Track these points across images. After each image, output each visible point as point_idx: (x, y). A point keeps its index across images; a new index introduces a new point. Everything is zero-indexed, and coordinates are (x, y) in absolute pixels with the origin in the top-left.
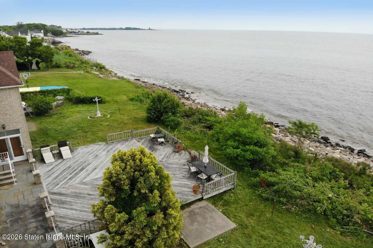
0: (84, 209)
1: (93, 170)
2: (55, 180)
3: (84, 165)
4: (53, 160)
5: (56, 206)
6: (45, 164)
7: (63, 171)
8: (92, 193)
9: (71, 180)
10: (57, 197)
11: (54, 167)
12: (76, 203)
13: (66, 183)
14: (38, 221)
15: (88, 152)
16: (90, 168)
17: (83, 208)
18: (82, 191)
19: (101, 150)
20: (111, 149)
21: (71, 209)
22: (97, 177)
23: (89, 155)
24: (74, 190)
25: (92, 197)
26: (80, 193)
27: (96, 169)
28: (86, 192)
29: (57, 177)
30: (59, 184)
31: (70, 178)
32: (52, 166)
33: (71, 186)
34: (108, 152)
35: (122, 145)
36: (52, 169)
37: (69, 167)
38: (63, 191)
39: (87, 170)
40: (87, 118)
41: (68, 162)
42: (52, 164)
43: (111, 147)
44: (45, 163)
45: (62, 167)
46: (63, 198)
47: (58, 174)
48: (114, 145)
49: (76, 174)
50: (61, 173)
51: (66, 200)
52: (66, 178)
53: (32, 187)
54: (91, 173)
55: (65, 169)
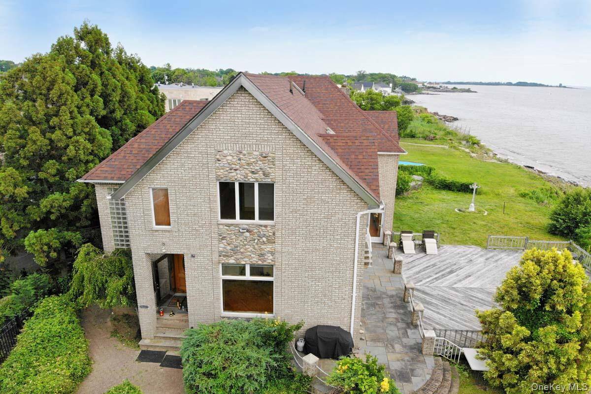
0: (454, 318)
1: (466, 277)
2: (417, 276)
3: (454, 267)
4: (414, 252)
6: (403, 254)
7: (427, 267)
8: (465, 303)
9: (437, 280)
10: (420, 294)
11: (414, 260)
12: (444, 308)
13: (431, 282)
14: (398, 313)
15: (459, 253)
16: (462, 273)
17: (452, 317)
18: (451, 297)
19: (476, 254)
20: (492, 257)
21: (438, 313)
22: (472, 286)
23: (460, 257)
24: (441, 293)
25: (464, 307)
26: (450, 299)
27: (470, 276)
28: (457, 300)
29: (419, 272)
30: (421, 281)
31: (436, 278)
32: (412, 258)
33: (437, 287)
34: (486, 259)
35: (509, 255)
37: (434, 265)
38: (427, 290)
39: (457, 275)
40: (454, 211)
41: (432, 258)
42: (412, 256)
43: (491, 254)
44: (403, 252)
45: (425, 263)
46: (428, 298)
47: (420, 268)
48: (495, 253)
49: (443, 276)
50: (424, 269)
51: (431, 301)
52: (431, 276)
53: (389, 275)
54: (464, 279)
55: (429, 266)
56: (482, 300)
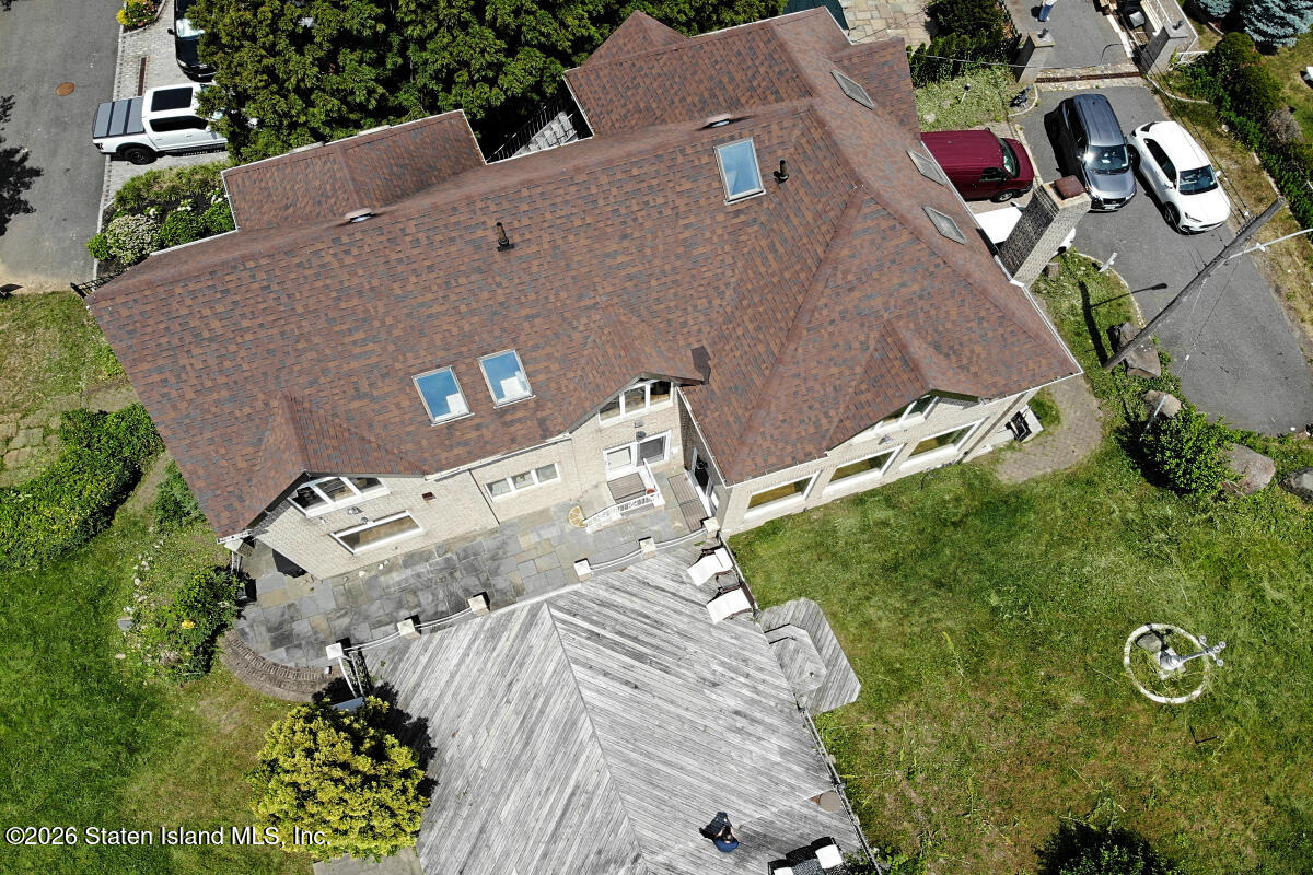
0: (458, 679)
1: (627, 683)
2: (594, 606)
3: (667, 660)
5: (483, 625)
7: (640, 614)
8: (516, 688)
9: (588, 638)
10: (520, 622)
11: (663, 590)
12: (486, 662)
13: (575, 630)
16: (643, 672)
17: (462, 676)
18: (530, 666)
20: (758, 722)
22: (589, 694)
23: (723, 664)
24: (537, 651)
26: (521, 665)
27: (636, 687)
28: (525, 676)
29: (611, 606)
30: (575, 615)
31: (597, 635)
32: (677, 585)
33: (560, 641)
36: (657, 588)
37: (657, 624)
38: (541, 628)
39: (632, 667)
41: (694, 618)
45: (657, 608)
47: (628, 604)
49: (614, 646)
50: (624, 610)
51: (504, 639)
52: (601, 626)
54: (616, 679)
55: (647, 617)
56: (542, 712)
